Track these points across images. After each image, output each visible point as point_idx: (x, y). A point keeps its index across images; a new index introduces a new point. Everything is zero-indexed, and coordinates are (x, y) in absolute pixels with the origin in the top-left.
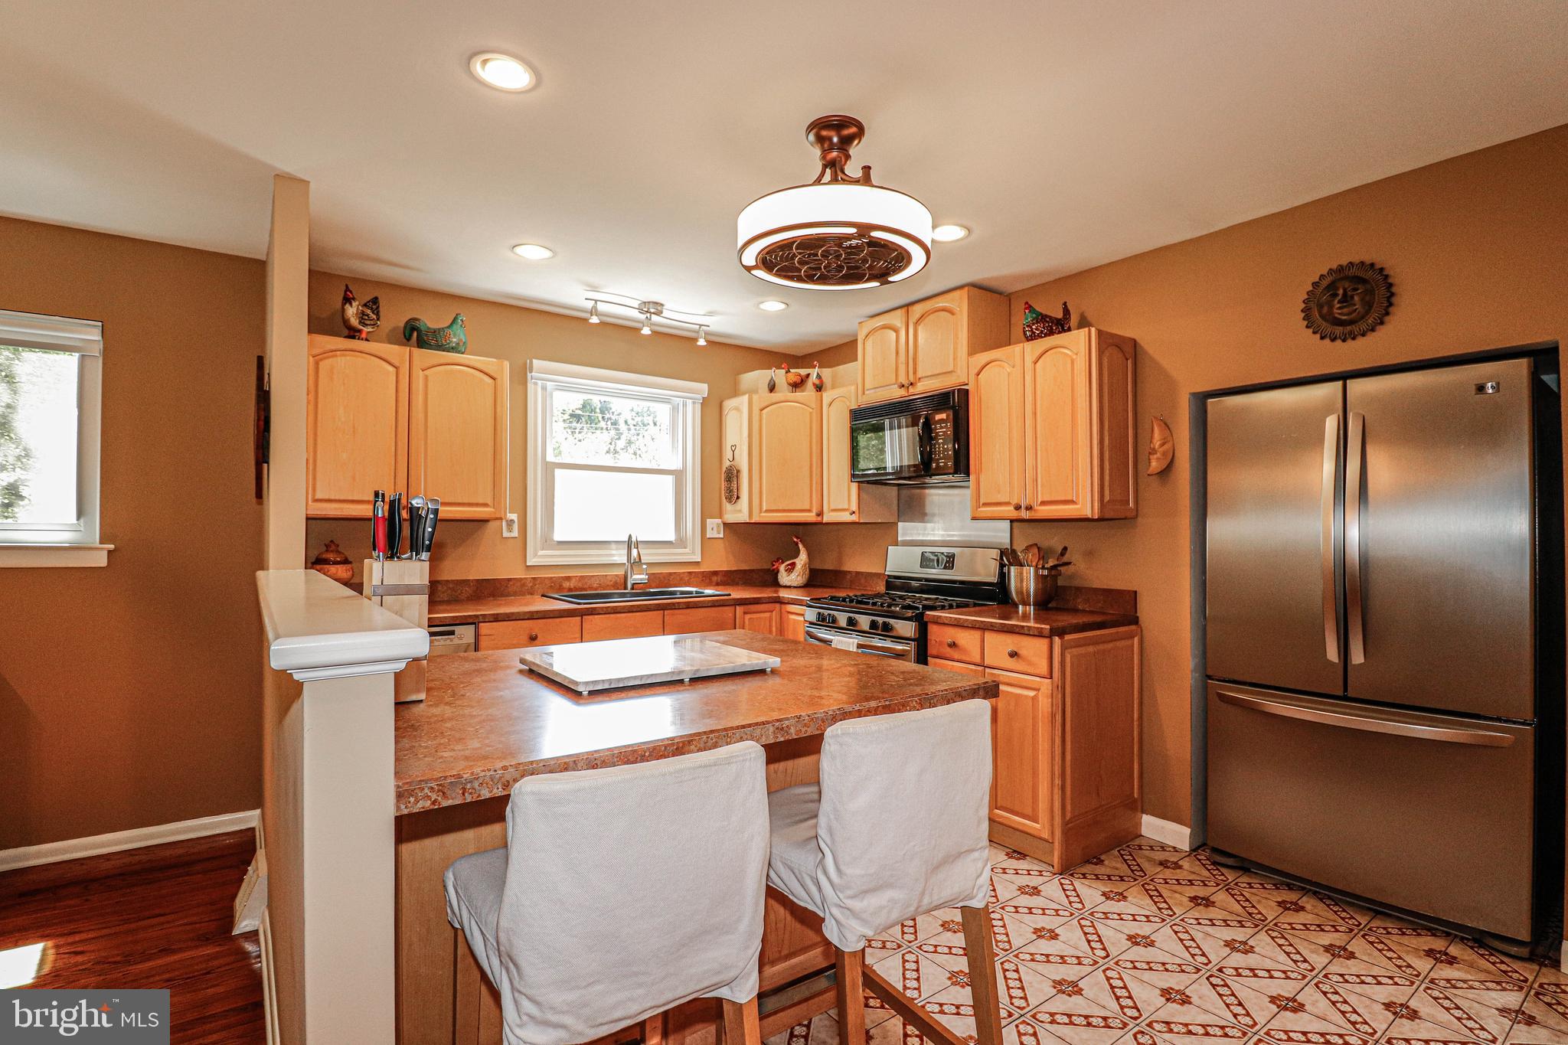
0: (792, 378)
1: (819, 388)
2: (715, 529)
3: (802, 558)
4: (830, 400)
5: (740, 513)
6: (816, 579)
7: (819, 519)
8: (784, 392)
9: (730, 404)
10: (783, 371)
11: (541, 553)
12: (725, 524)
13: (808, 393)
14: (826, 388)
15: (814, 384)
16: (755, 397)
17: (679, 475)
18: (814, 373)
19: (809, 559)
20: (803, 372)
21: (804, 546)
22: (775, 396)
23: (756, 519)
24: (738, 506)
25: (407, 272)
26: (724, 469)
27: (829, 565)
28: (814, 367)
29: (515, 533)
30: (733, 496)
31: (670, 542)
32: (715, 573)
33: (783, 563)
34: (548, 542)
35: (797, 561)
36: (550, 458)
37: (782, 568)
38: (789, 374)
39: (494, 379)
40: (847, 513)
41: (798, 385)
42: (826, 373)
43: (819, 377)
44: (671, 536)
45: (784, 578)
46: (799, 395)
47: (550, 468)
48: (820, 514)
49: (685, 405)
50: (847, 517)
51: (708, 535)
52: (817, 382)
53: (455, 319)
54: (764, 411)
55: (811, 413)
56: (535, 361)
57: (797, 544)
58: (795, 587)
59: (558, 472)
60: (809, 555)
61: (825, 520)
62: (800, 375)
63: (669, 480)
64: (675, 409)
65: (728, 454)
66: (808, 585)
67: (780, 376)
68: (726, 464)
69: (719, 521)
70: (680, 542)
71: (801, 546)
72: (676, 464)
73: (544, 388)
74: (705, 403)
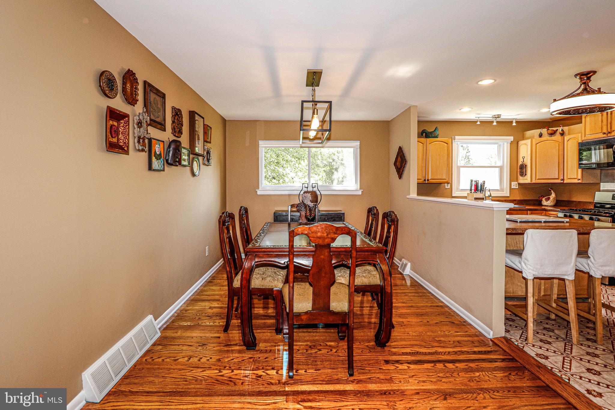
0: (550, 132)
1: (562, 134)
2: (515, 185)
3: (553, 195)
4: (568, 139)
5: (527, 180)
6: (558, 204)
7: (562, 182)
8: (546, 137)
9: (521, 143)
10: (546, 129)
11: (456, 193)
12: (519, 184)
13: (557, 137)
14: (565, 134)
15: (560, 133)
16: (534, 140)
17: (501, 168)
18: (560, 129)
19: (556, 196)
20: (555, 129)
21: (554, 191)
22: (542, 139)
23: (534, 181)
24: (526, 177)
25: (424, 118)
26: (519, 165)
27: (565, 198)
28: (561, 127)
29: (449, 187)
30: (523, 174)
31: (498, 190)
32: (515, 200)
33: (544, 197)
34: (458, 190)
35: (551, 197)
36: (459, 165)
37: (544, 199)
38: (549, 131)
39: (447, 144)
40: (577, 180)
41: (553, 134)
42: (566, 129)
43: (562, 130)
44: (498, 188)
45: (544, 202)
46: (553, 138)
47: (459, 168)
48: (563, 180)
49: (504, 144)
50: (576, 181)
51: (512, 187)
52: (562, 132)
53: (436, 129)
54: (538, 145)
55: (559, 144)
56: (456, 137)
57: (550, 190)
58: (549, 206)
59: (461, 169)
60: (556, 195)
61: (565, 182)
62: (554, 130)
63: (497, 170)
64: (500, 146)
65: (521, 160)
66: (555, 206)
67: (544, 131)
68: (520, 163)
69: (517, 183)
70: (502, 190)
71: (552, 191)
72: (499, 164)
73: (457, 144)
74: (511, 143)
